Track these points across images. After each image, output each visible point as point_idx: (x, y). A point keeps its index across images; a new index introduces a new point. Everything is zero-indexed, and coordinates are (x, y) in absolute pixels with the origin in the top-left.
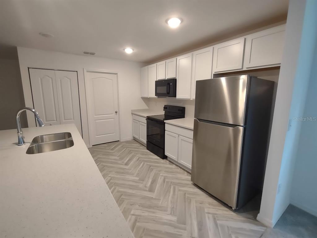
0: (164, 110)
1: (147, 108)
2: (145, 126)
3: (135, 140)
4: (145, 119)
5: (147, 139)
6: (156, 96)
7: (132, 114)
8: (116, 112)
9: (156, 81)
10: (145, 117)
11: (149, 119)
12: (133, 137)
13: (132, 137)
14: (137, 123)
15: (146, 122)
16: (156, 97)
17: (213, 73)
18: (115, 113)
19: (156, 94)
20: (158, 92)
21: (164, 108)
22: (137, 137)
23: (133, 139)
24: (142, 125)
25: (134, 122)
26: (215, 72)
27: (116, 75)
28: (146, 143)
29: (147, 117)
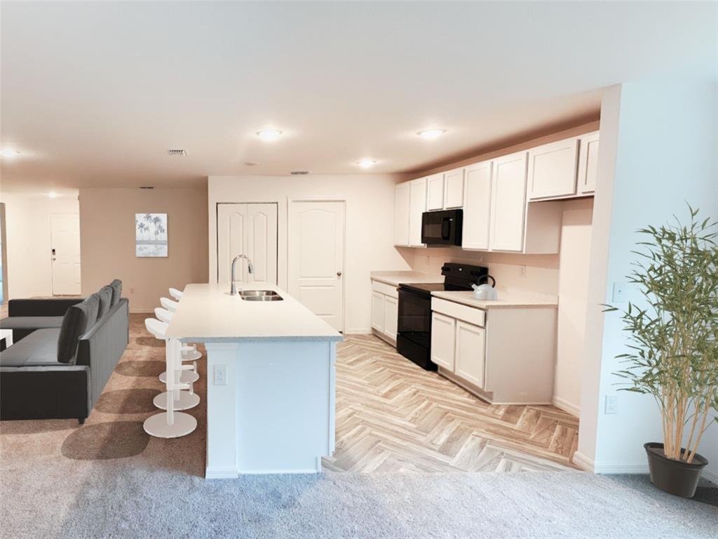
0: (442, 274)
1: (408, 269)
2: (395, 304)
3: (376, 334)
4: (396, 288)
5: (398, 331)
6: (422, 242)
7: (372, 279)
8: (339, 274)
9: (424, 214)
10: (395, 286)
11: (403, 289)
12: (373, 329)
13: (370, 329)
14: (381, 298)
15: (396, 294)
16: (423, 245)
17: (528, 200)
18: (337, 276)
19: (424, 240)
20: (426, 235)
21: (442, 268)
22: (379, 328)
23: (371, 333)
24: (391, 302)
25: (374, 296)
26: (532, 199)
27: (342, 203)
28: (395, 339)
29: (400, 285)
